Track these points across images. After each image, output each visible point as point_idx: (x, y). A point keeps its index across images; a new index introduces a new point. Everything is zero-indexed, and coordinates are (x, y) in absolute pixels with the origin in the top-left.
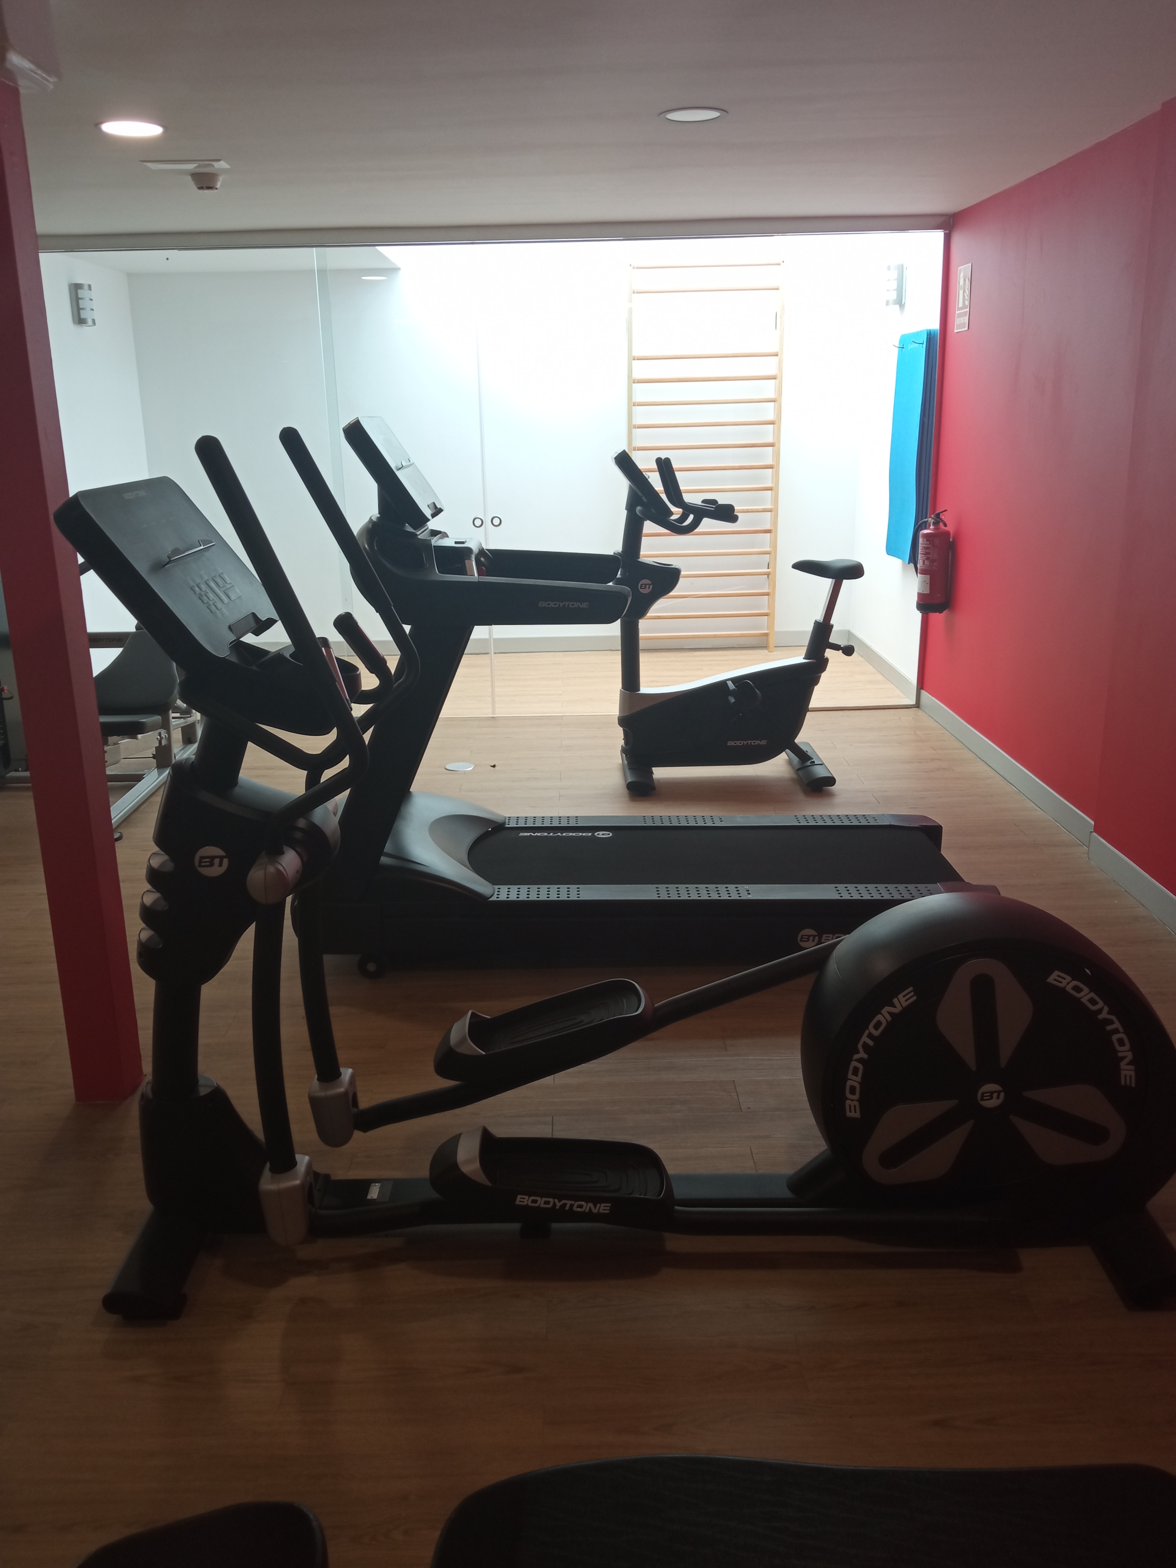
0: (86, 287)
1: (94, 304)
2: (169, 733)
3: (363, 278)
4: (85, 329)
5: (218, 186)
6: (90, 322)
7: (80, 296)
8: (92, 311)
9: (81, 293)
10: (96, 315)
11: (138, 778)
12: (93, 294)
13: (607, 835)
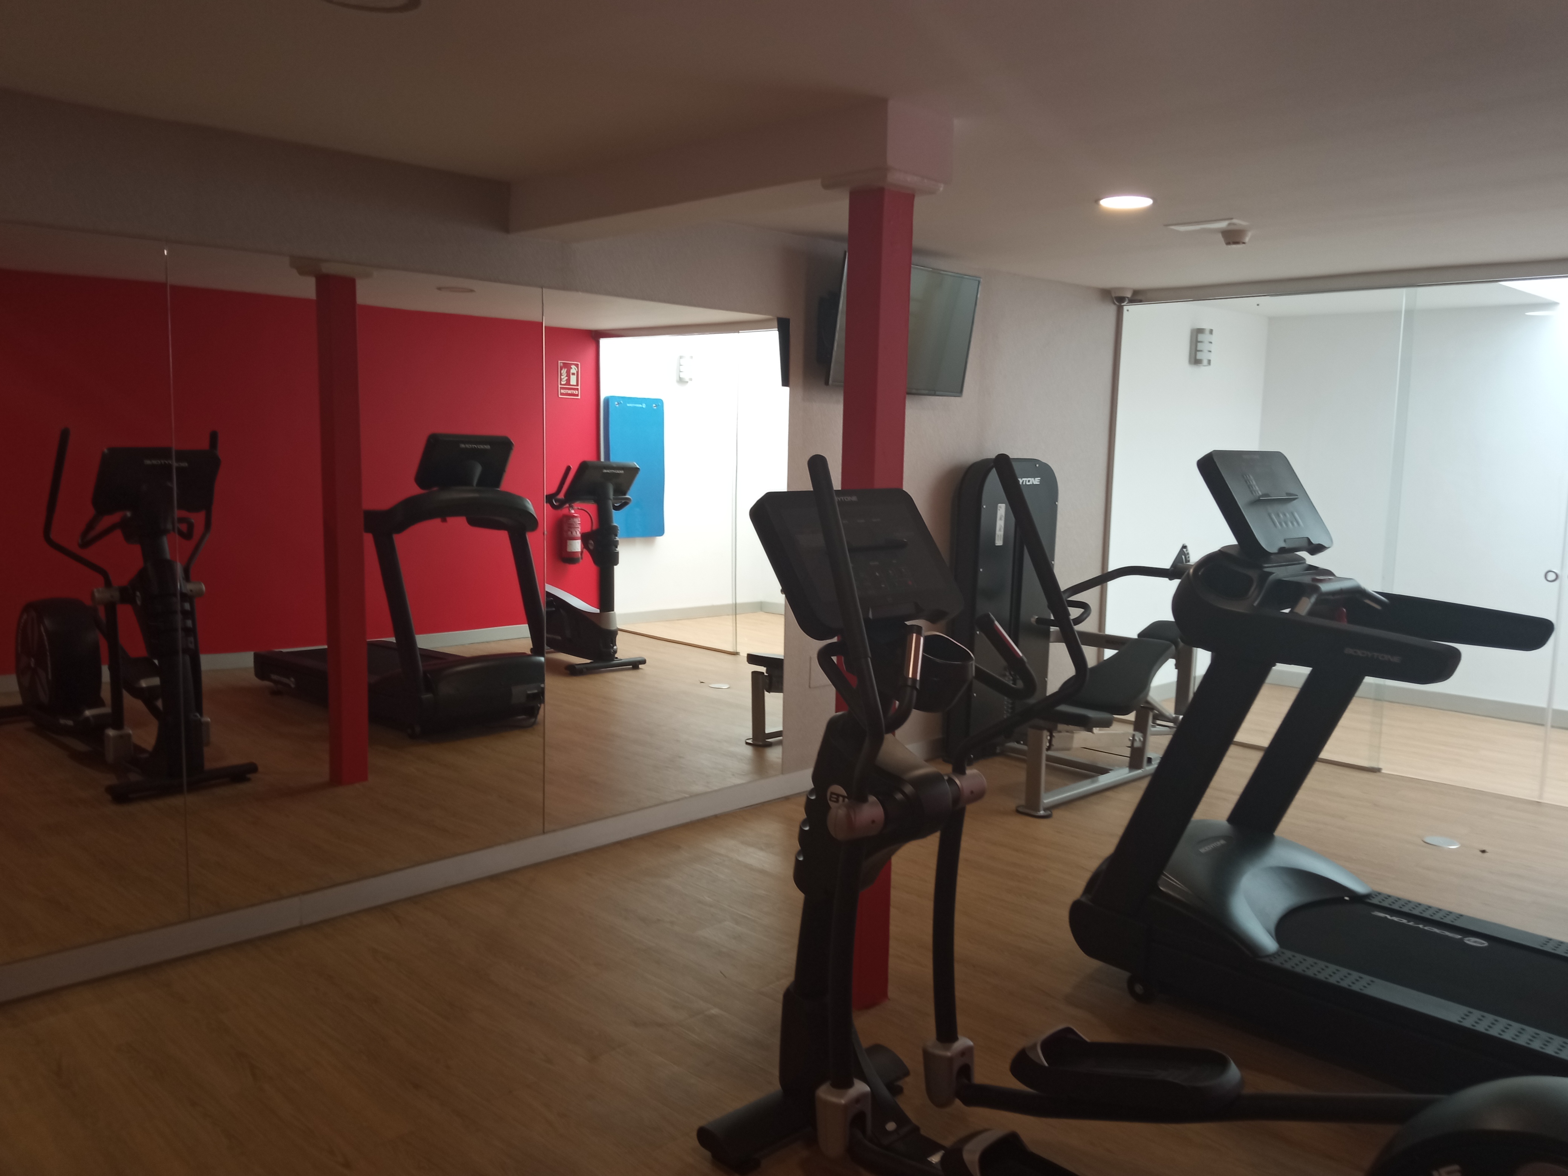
0: (1207, 332)
1: (1213, 347)
2: (1145, 737)
3: (1527, 314)
4: (1202, 370)
5: (1247, 240)
6: (1205, 362)
7: (1199, 339)
8: (1210, 353)
9: (1201, 337)
10: (1212, 357)
11: (1104, 771)
12: (1214, 338)
13: (1483, 943)
